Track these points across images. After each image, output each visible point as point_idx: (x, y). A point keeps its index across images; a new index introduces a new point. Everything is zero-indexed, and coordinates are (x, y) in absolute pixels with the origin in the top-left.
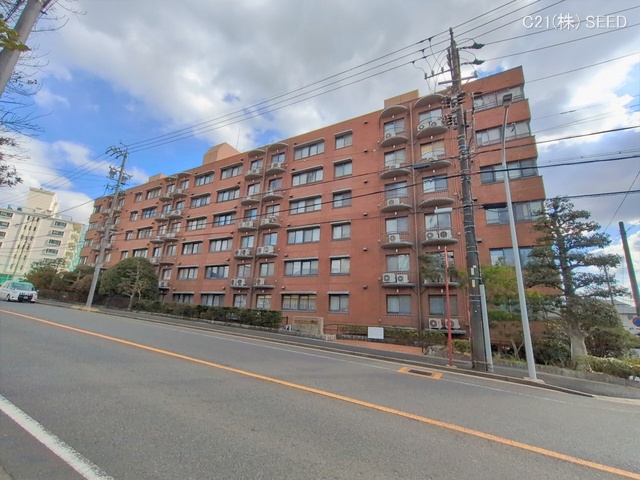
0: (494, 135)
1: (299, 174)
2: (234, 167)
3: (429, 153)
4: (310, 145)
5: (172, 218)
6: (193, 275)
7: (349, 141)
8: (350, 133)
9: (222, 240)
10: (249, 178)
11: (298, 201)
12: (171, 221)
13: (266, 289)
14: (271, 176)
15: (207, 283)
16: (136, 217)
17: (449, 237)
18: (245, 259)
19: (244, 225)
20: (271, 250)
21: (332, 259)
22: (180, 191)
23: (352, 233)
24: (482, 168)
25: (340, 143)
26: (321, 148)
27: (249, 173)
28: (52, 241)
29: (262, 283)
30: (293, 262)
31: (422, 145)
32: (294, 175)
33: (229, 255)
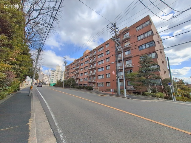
0: (142, 37)
1: (99, 55)
2: (87, 56)
3: (126, 45)
4: (101, 48)
5: (78, 69)
6: (82, 80)
7: (109, 45)
8: (109, 43)
9: (86, 72)
10: (90, 58)
11: (99, 62)
12: (77, 69)
13: (94, 82)
14: (94, 57)
15: (84, 82)
16: (72, 69)
17: (131, 66)
18: (90, 76)
19: (90, 69)
20: (95, 74)
21: (107, 74)
22: (78, 63)
23: (110, 68)
24: (139, 46)
25: (107, 46)
26: (103, 48)
27: (90, 57)
28: (61, 76)
29: (93, 81)
30: (99, 76)
31: (124, 43)
32: (98, 56)
33: (88, 76)
